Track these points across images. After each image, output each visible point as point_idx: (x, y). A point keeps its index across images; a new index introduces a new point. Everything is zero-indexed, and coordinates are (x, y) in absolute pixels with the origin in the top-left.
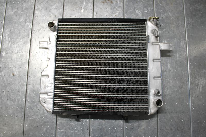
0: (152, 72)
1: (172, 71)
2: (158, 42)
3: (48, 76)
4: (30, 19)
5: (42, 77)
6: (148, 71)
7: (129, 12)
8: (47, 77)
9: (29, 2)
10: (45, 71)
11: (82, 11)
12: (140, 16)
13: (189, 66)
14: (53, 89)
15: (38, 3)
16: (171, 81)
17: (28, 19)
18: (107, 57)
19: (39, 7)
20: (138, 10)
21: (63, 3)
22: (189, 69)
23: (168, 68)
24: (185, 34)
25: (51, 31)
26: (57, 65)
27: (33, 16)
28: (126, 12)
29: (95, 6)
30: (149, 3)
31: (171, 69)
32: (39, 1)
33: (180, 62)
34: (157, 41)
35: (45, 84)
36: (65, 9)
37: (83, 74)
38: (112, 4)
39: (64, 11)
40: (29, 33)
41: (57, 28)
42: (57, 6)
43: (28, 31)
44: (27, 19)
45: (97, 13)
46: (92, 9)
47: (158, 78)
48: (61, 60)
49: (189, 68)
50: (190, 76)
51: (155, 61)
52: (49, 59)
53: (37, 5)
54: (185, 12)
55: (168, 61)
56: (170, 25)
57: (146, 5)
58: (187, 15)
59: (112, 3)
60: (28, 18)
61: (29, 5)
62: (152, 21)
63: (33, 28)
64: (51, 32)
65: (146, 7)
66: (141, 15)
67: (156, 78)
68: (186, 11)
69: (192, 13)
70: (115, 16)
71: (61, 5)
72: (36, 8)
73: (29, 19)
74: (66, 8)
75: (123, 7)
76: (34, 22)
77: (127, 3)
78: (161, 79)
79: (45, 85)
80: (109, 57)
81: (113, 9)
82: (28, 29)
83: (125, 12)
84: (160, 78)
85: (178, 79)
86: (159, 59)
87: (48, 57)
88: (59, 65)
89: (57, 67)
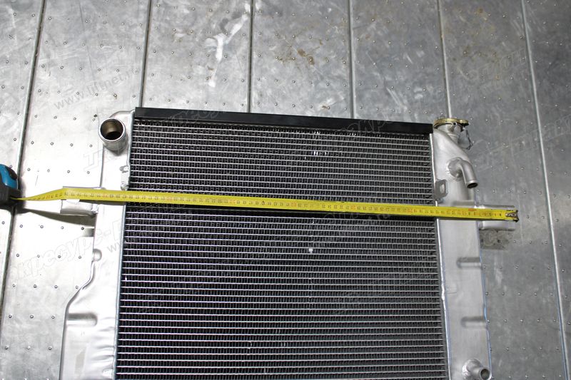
0: (457, 301)
1: (509, 295)
2: (469, 201)
3: (93, 317)
4: (17, 100)
5: (68, 322)
6: (443, 298)
7: (367, 95)
8: (91, 322)
9: (15, 37)
10: (81, 300)
11: (212, 84)
12: (402, 110)
13: (560, 280)
14: (114, 366)
15: (51, 42)
16: (507, 329)
17: (7, 98)
18: (306, 251)
19: (55, 56)
20: (397, 92)
21: (143, 50)
22: (561, 287)
23: (496, 283)
24: (541, 174)
25: (106, 151)
26: (129, 278)
27: (28, 88)
28: (360, 97)
29: (253, 71)
30: (429, 70)
31: (505, 288)
32: (54, 38)
33: (533, 266)
34: (468, 198)
35: (80, 351)
36: (148, 71)
37: (225, 312)
38: (312, 66)
39: (148, 78)
40: (11, 150)
41: (130, 142)
42: (122, 62)
43: (9, 144)
44: (4, 97)
45: (261, 95)
46: (247, 81)
47: (476, 324)
48: (143, 259)
49: (561, 284)
50: (564, 310)
51: (463, 264)
52: (97, 256)
53: (44, 51)
54: (539, 104)
55: (495, 264)
56: (496, 143)
57: (420, 76)
58: (546, 113)
59: (313, 62)
60: (11, 94)
61: (17, 48)
62: (447, 131)
63: (29, 132)
64: (109, 155)
65: (421, 84)
66: (406, 108)
67: (468, 324)
68: (541, 101)
69: (557, 109)
70: (324, 107)
71: (136, 59)
72: (40, 62)
73: (12, 100)
74: (154, 71)
75: (347, 79)
76: (32, 113)
77: (362, 67)
78: (485, 324)
79: (83, 353)
80: (313, 252)
81: (317, 83)
82: (8, 135)
83: (355, 96)
84: (481, 324)
85: (529, 323)
86: (477, 260)
87: (95, 248)
88: (134, 278)
89: (128, 284)
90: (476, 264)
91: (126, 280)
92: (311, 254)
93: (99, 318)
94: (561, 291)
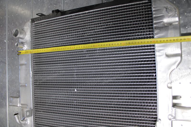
5: (180, 52)
86: (21, 86)
87: (171, 89)
88: (150, 76)
89: (153, 73)
90: (22, 84)
91: (154, 74)
92: (76, 89)
93: (165, 56)
94: (6, 77)
